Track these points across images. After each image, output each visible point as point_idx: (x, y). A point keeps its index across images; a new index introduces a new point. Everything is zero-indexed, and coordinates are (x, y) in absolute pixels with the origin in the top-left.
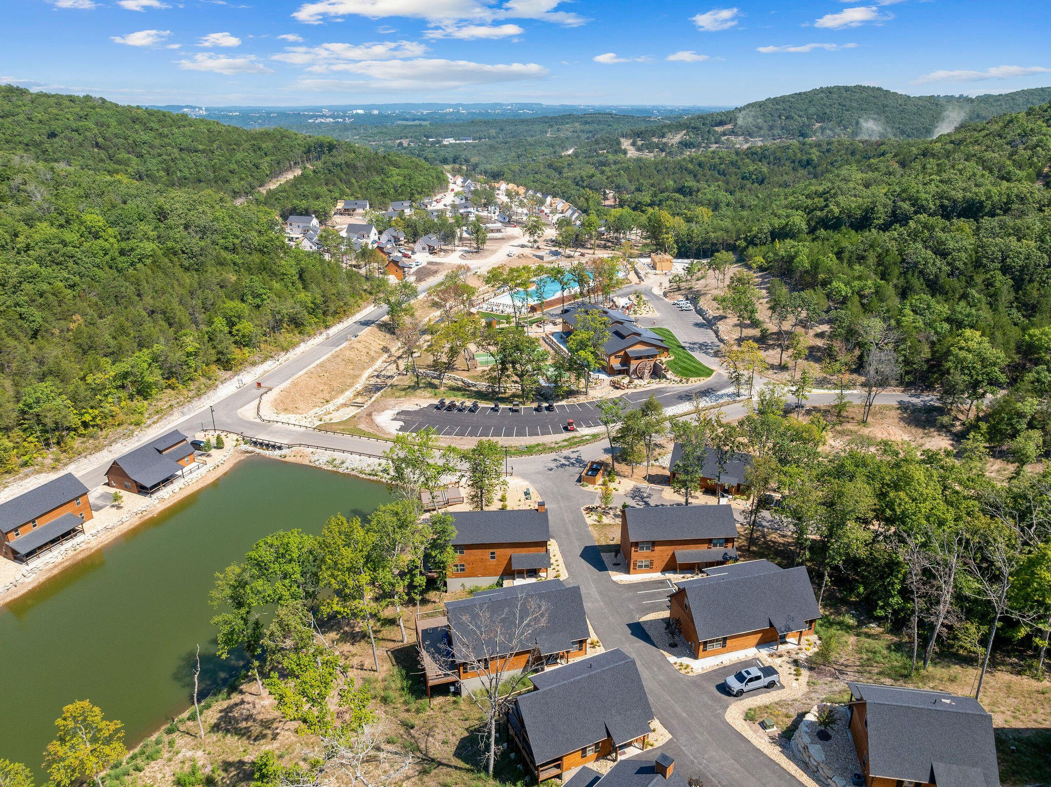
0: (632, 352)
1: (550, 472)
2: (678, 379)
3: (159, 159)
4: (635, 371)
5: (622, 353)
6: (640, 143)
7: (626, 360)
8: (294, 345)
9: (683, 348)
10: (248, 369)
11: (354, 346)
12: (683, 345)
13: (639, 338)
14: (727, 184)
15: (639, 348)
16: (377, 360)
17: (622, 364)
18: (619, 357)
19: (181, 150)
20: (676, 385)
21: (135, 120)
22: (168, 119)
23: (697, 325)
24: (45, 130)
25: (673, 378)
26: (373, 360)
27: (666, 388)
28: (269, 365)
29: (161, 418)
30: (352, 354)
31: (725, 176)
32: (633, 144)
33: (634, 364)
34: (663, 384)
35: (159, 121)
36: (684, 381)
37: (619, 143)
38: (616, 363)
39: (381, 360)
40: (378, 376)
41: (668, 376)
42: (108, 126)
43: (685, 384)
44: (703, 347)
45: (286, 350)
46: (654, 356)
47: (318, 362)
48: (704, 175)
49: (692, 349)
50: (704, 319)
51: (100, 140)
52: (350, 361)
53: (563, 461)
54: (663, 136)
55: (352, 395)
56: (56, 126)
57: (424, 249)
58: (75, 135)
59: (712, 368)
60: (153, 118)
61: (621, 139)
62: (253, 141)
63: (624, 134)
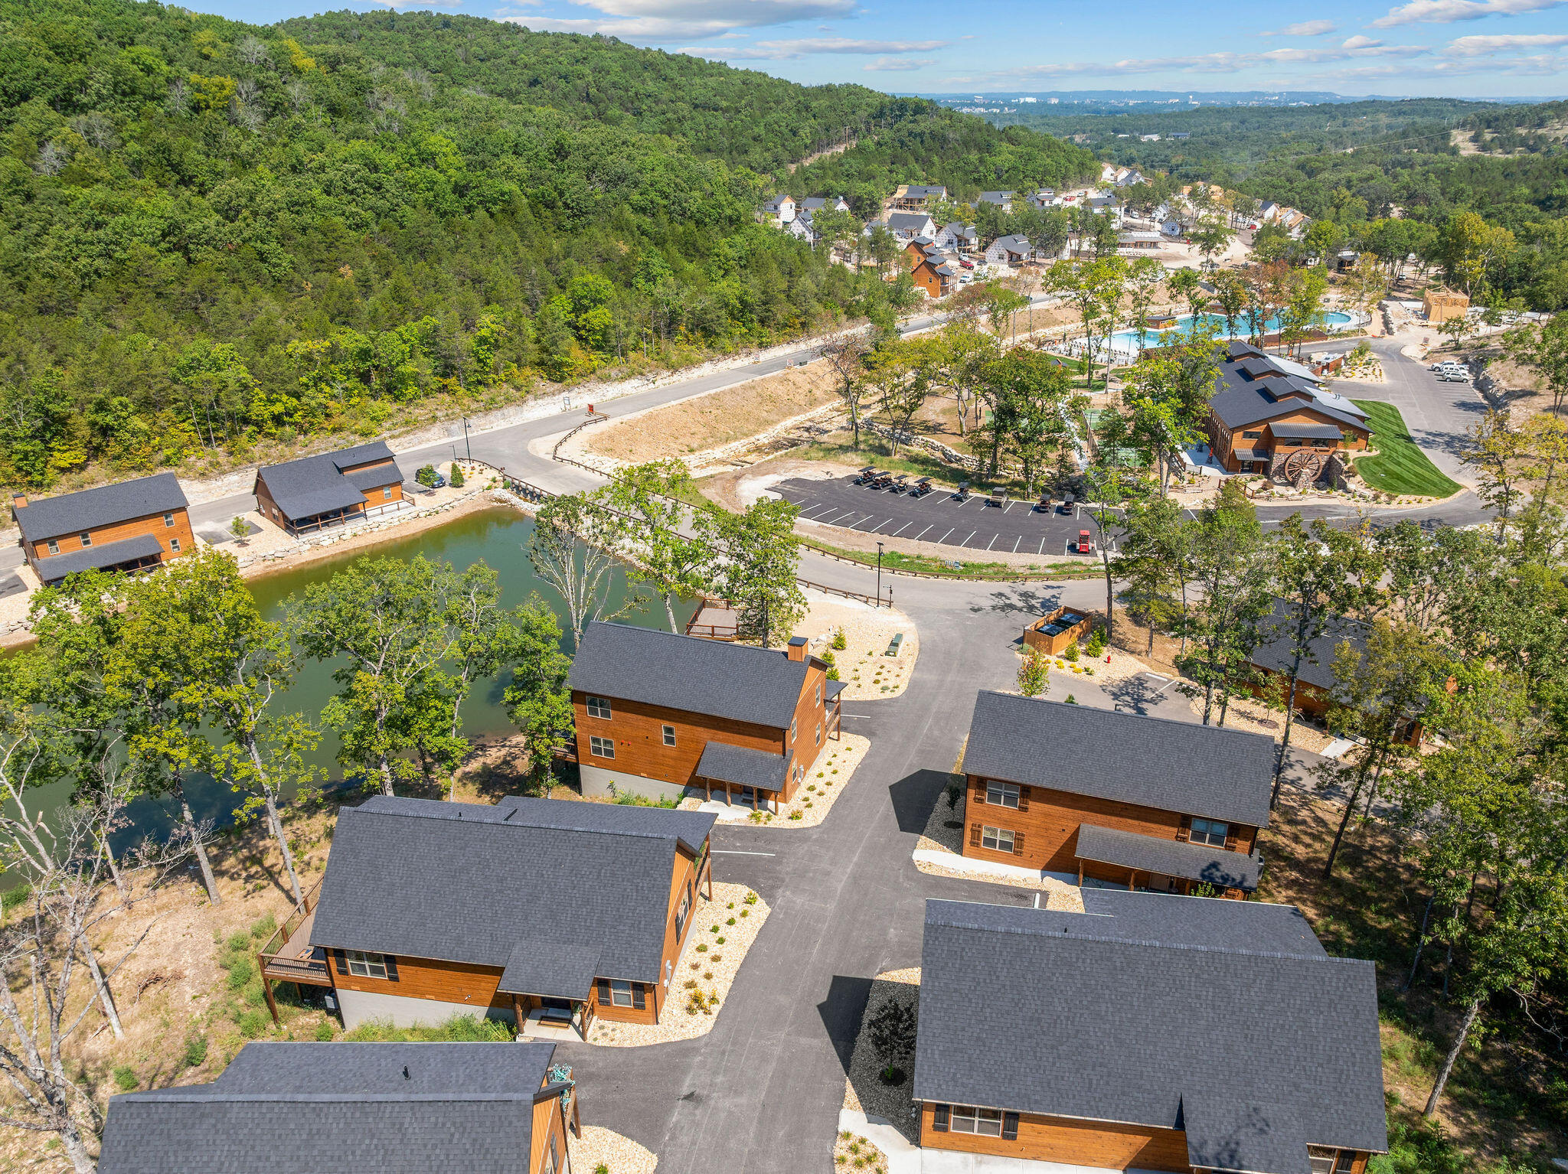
0: (1282, 429)
1: (972, 615)
2: (1369, 493)
3: (662, 117)
4: (1281, 470)
5: (1261, 429)
6: (1488, 136)
7: (1267, 444)
8: (690, 364)
9: (1410, 439)
10: (591, 386)
11: (791, 377)
12: (1413, 434)
13: (1305, 403)
15: (1301, 423)
16: (822, 404)
17: (1257, 451)
18: (1251, 435)
19: (696, 106)
20: (1362, 504)
21: (647, 66)
22: (695, 67)
23: (1464, 406)
24: (528, 74)
25: (1361, 490)
26: (813, 402)
27: (1335, 507)
28: (632, 387)
29: (407, 432)
30: (781, 390)
32: (1474, 139)
33: (1281, 454)
34: (1336, 500)
35: (681, 68)
36: (1383, 498)
37: (1446, 137)
38: (1243, 447)
39: (829, 406)
40: (808, 430)
41: (1351, 486)
42: (608, 73)
43: (1384, 506)
44: (1454, 444)
45: (674, 369)
46: (1333, 442)
47: (712, 392)
49: (1426, 443)
50: (1486, 397)
51: (593, 91)
52: (772, 400)
53: (1015, 600)
54: (1541, 125)
55: (744, 449)
56: (542, 71)
57: (1001, 257)
58: (562, 83)
59: (1458, 480)
60: (673, 64)
61: (1454, 132)
62: (802, 98)
63: (1462, 125)
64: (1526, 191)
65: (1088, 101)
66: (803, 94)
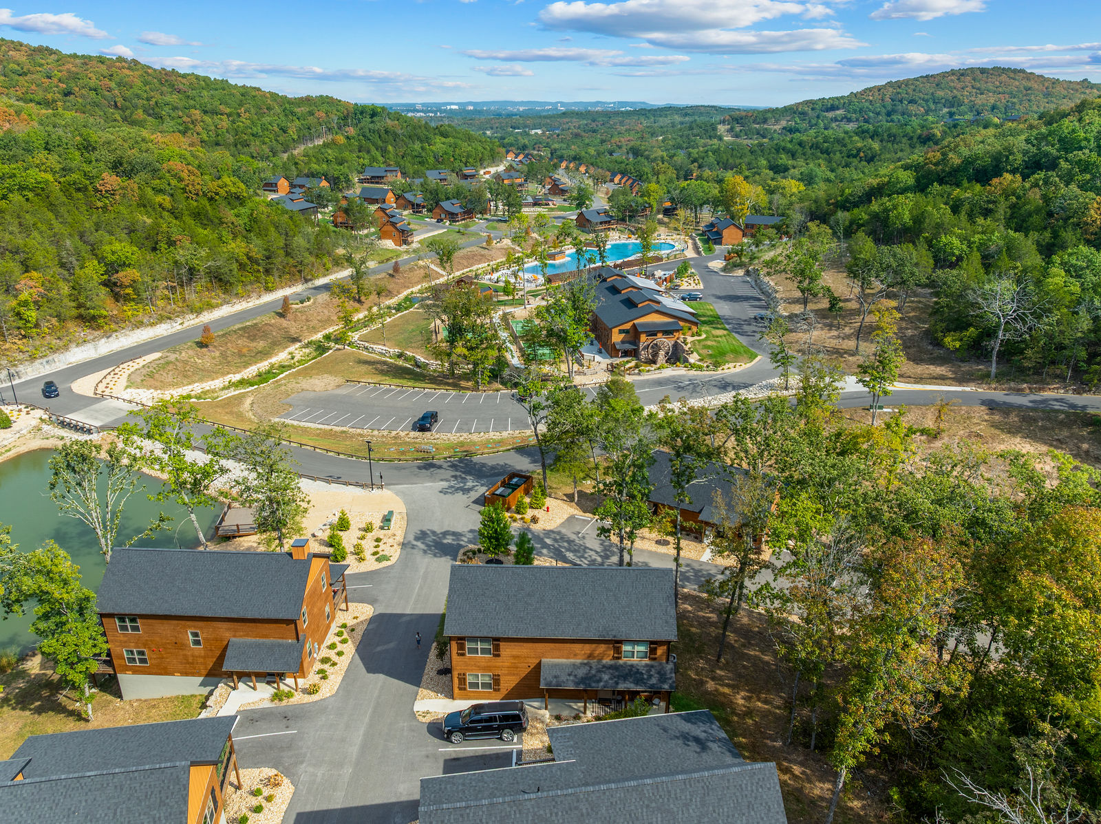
0: (643, 325)
2: (704, 364)
5: (629, 326)
6: (738, 129)
7: (634, 336)
10: (127, 331)
13: (655, 306)
14: (830, 162)
15: (655, 319)
17: (628, 341)
18: (623, 331)
19: (206, 112)
20: (699, 372)
21: (163, 82)
27: (684, 376)
31: (828, 154)
32: (731, 130)
33: (645, 342)
34: (682, 371)
35: (192, 84)
36: (713, 366)
37: (715, 129)
38: (619, 339)
41: (691, 361)
42: (131, 87)
43: (714, 371)
46: (676, 331)
48: (804, 154)
51: (119, 100)
54: (765, 122)
58: (92, 94)
60: (184, 81)
61: (719, 127)
62: (287, 106)
63: (723, 122)
64: (765, 162)
65: (492, 108)
66: (289, 103)
